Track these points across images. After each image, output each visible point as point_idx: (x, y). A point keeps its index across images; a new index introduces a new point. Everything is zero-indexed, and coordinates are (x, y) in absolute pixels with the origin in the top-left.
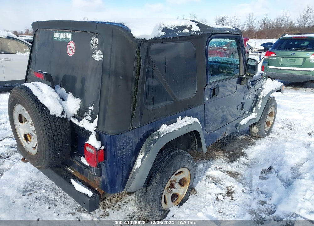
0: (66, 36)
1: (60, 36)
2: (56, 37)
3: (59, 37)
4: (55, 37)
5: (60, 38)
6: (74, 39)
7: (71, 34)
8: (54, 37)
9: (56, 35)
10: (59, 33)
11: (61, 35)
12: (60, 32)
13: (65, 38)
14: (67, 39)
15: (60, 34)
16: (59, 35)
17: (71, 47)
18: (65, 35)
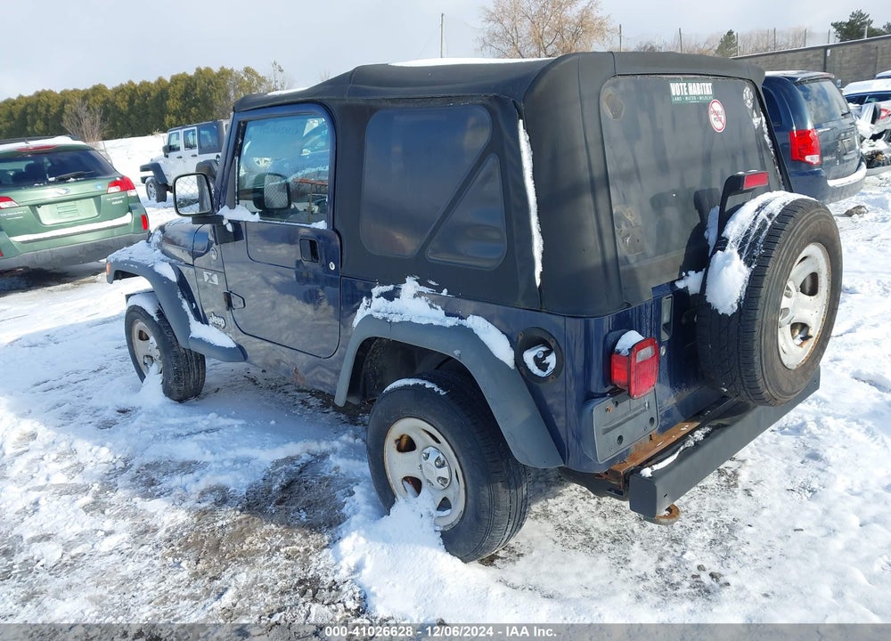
0: (700, 89)
1: (687, 91)
2: (678, 94)
3: (686, 94)
4: (676, 96)
5: (688, 96)
6: (717, 95)
7: (710, 84)
8: (674, 94)
9: (676, 89)
10: (685, 84)
11: (690, 89)
12: (686, 80)
13: (701, 95)
14: (704, 95)
15: (687, 86)
16: (685, 89)
17: (716, 113)
18: (698, 88)
